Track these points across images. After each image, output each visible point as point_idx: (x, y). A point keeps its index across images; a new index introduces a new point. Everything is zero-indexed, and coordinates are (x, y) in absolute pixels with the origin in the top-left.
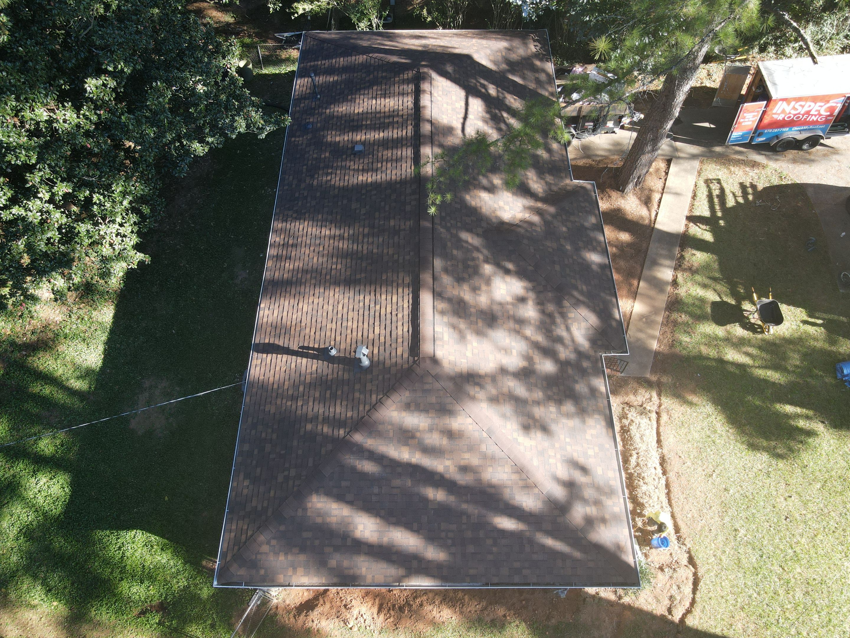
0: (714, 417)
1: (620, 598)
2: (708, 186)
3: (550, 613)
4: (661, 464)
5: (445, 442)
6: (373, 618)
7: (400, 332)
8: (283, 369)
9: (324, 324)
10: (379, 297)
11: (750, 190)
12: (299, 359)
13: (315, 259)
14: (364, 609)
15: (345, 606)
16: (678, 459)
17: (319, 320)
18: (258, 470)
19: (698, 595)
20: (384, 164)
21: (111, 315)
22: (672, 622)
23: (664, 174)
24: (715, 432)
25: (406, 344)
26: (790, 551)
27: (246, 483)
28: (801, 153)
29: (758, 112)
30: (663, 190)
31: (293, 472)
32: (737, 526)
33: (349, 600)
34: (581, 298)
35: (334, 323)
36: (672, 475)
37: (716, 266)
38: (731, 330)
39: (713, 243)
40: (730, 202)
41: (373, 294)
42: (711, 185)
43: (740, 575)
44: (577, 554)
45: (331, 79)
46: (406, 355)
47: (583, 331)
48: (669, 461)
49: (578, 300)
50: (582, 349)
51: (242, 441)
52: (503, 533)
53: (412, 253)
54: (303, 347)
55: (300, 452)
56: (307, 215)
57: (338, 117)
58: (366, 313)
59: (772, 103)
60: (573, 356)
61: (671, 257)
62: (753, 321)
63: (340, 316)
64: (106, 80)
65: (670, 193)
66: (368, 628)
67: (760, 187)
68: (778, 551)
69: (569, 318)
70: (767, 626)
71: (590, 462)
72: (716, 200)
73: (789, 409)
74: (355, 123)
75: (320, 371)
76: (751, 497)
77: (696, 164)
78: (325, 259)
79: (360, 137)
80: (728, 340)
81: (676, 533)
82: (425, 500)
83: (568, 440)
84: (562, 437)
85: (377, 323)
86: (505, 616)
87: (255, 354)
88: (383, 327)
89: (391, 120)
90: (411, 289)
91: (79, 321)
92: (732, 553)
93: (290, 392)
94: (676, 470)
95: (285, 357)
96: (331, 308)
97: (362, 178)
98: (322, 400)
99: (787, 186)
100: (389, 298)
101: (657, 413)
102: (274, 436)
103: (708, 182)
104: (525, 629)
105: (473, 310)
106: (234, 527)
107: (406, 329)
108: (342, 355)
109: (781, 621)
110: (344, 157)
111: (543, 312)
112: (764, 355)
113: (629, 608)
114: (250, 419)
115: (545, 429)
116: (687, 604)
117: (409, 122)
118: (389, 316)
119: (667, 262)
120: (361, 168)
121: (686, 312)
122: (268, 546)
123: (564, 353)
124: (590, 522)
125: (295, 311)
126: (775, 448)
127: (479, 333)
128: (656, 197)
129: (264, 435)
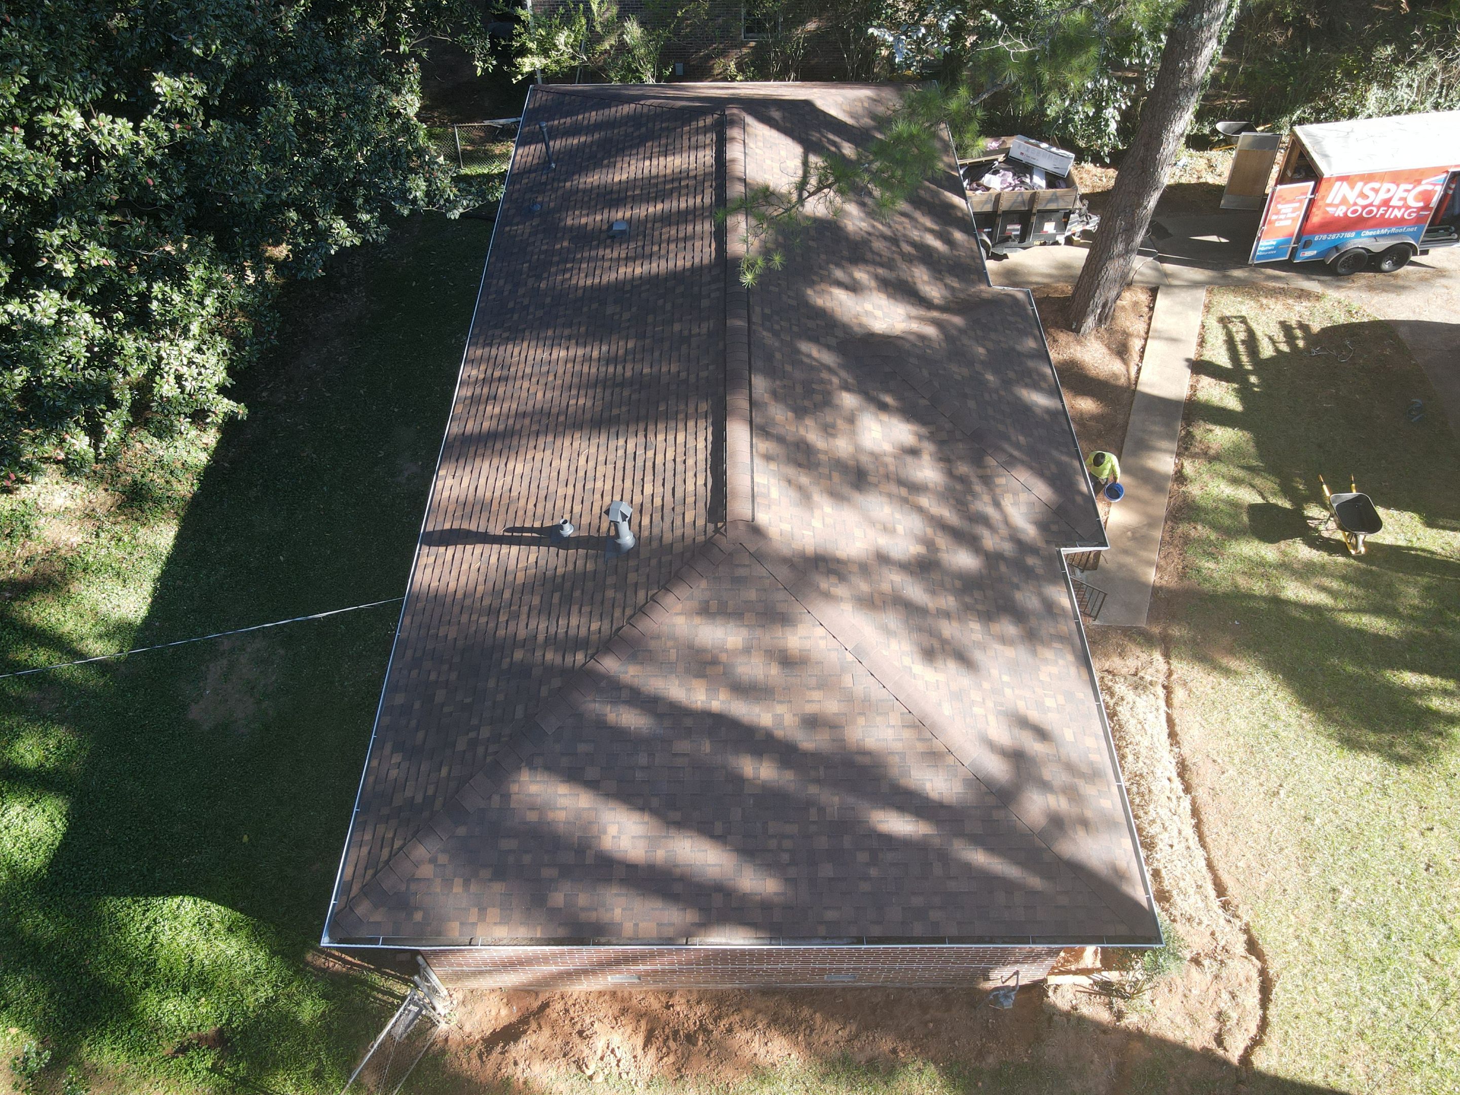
0: (1271, 692)
1: (1120, 1015)
2: (1225, 327)
3: (983, 1045)
4: (1181, 775)
5: (774, 670)
6: (635, 1057)
7: (690, 487)
8: (475, 567)
9: (552, 488)
10: (653, 439)
11: (1298, 333)
12: (505, 549)
13: (540, 395)
14: (617, 1038)
15: (580, 1033)
16: (1210, 765)
17: (543, 484)
18: (421, 735)
19: (1272, 1011)
20: (664, 245)
21: (172, 534)
22: (1226, 1063)
23: (1146, 309)
24: (1276, 718)
25: (701, 505)
26: (1441, 927)
27: (396, 758)
28: (1380, 276)
29: (1301, 201)
30: (1147, 333)
31: (485, 732)
32: (1335, 882)
33: (588, 1021)
34: (1016, 453)
35: (571, 487)
36: (1202, 794)
37: (1251, 449)
38: (1288, 550)
39: (1242, 413)
40: (1267, 351)
41: (641, 435)
42: (1230, 326)
43: (1350, 973)
44: (1035, 882)
45: (576, 141)
46: (701, 522)
47: (1024, 509)
48: (1194, 768)
49: (1011, 456)
50: (1022, 537)
51: (393, 689)
52: (889, 841)
53: (711, 367)
54: (513, 529)
55: (500, 697)
56: (527, 333)
57: (585, 191)
58: (630, 464)
59: (1324, 185)
60: (1007, 547)
61: (1171, 437)
62: (1325, 534)
63: (581, 474)
64: (189, 82)
65: (1159, 338)
66: (624, 1076)
67: (1316, 328)
68: (1419, 928)
69: (997, 486)
70: (1412, 1068)
71: (1050, 720)
72: (1241, 348)
73: (1410, 678)
74: (615, 196)
75: (542, 563)
76: (1356, 830)
77: (1202, 295)
78: (557, 393)
79: (621, 214)
80: (1286, 567)
81: (1218, 897)
82: (738, 780)
83: (1006, 678)
84: (995, 672)
85: (649, 478)
86: (894, 1051)
87: (425, 549)
88: (659, 482)
89: (676, 184)
90: (710, 421)
91: (113, 543)
92: (1331, 930)
93: (486, 602)
94: (1209, 784)
95: (479, 548)
96: (565, 463)
97: (624, 272)
98: (546, 610)
99: (1361, 325)
100: (671, 438)
101: (1164, 687)
102: (453, 676)
103: (1224, 321)
104: (936, 1076)
105: (822, 457)
106: (368, 837)
107: (700, 482)
108: (584, 533)
109: (1439, 1056)
110: (595, 243)
111: (950, 474)
112: (1351, 589)
113: (1140, 1035)
114: (409, 653)
115: (963, 658)
116: (1253, 1030)
117: (707, 184)
118: (670, 465)
119: (1164, 444)
120: (623, 255)
121: (1204, 522)
122: (432, 866)
123: (990, 541)
124: (1057, 823)
125: (501, 474)
126: (1391, 745)
127: (836, 496)
128: (1136, 344)
129: (433, 677)
